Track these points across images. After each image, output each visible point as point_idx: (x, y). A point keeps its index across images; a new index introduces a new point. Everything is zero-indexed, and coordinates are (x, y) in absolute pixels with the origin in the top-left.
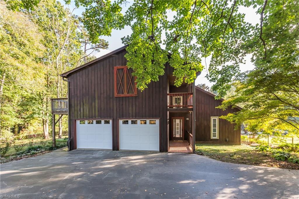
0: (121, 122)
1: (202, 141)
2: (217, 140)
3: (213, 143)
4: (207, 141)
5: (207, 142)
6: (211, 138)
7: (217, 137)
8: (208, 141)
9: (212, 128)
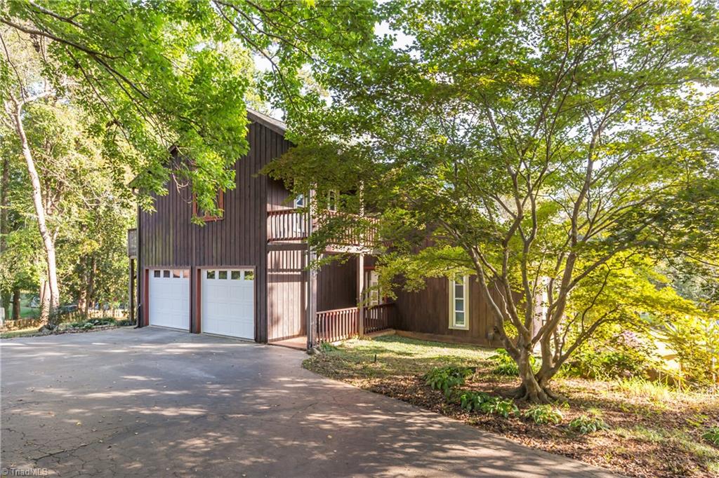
0: (204, 273)
1: (428, 332)
2: (464, 332)
3: (454, 340)
4: (439, 333)
5: (439, 336)
6: (450, 328)
7: (465, 325)
8: (444, 334)
9: (453, 299)
